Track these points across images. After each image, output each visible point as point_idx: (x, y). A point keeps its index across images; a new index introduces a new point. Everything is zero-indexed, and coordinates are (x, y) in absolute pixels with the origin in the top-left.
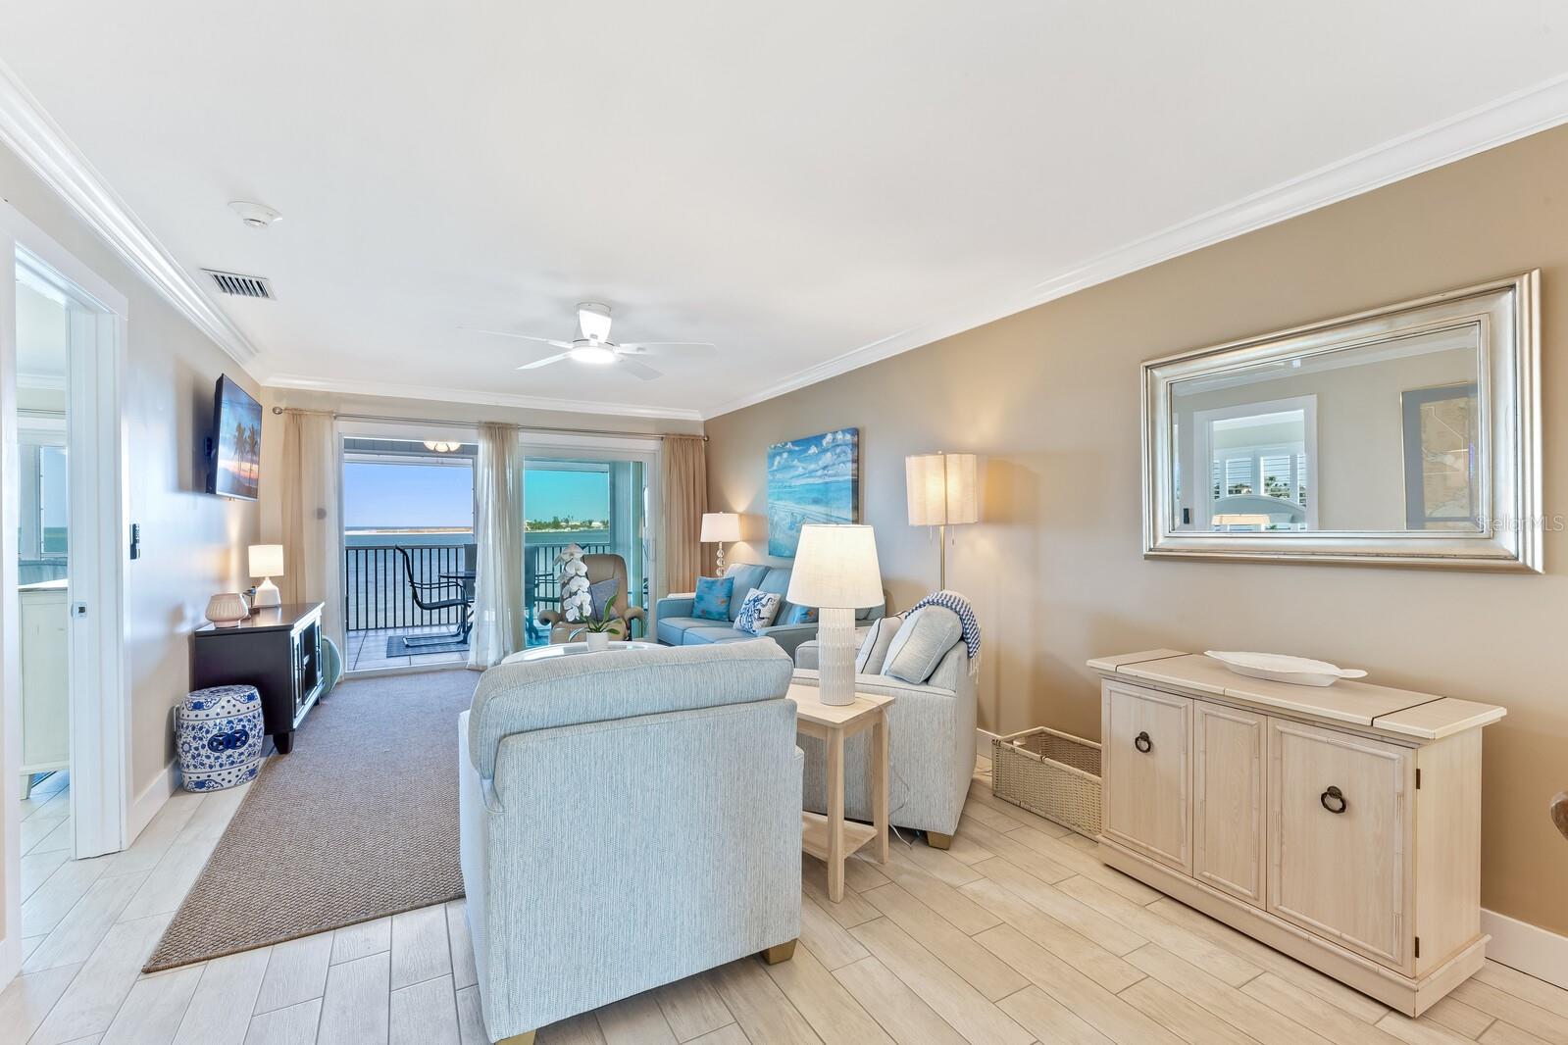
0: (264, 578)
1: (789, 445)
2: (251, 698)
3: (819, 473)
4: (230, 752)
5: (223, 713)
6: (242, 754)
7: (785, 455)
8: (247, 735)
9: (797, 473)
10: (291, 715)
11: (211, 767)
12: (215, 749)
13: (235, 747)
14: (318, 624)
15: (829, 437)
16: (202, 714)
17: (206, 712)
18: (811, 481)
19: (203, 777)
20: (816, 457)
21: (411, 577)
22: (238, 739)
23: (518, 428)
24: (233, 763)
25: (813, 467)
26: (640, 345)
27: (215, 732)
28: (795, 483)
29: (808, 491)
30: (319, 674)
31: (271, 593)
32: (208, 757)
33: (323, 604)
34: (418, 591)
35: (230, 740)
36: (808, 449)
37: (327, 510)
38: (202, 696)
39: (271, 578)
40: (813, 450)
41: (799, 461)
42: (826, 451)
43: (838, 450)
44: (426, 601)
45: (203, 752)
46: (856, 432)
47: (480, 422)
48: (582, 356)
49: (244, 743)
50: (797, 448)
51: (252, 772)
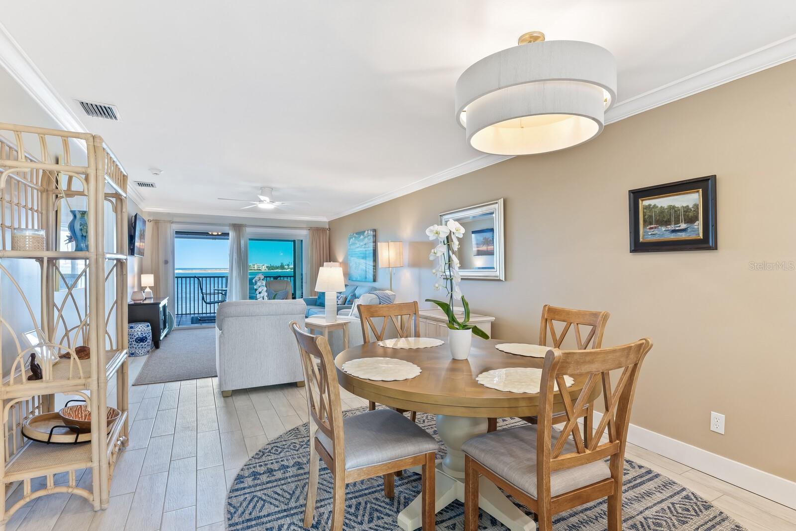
0: (146, 287)
1: (355, 234)
2: (148, 326)
3: (363, 246)
4: (141, 343)
5: (139, 330)
6: (145, 345)
7: (354, 238)
8: (147, 339)
9: (357, 246)
10: (160, 336)
11: (136, 348)
12: (137, 342)
13: (143, 342)
14: (166, 305)
15: (366, 232)
16: (133, 330)
17: (134, 330)
18: (361, 249)
19: (133, 352)
20: (363, 240)
21: (202, 290)
22: (144, 339)
23: (245, 226)
24: (142, 347)
25: (362, 244)
26: (283, 202)
27: (137, 336)
28: (357, 250)
29: (361, 253)
30: (167, 324)
31: (149, 293)
32: (135, 345)
33: (168, 298)
34: (205, 296)
35: (142, 340)
36: (360, 236)
37: (169, 261)
38: (132, 325)
39: (149, 287)
40: (362, 237)
41: (358, 241)
42: (365, 237)
43: (369, 237)
44: (208, 301)
45: (133, 343)
46: (375, 231)
47: (230, 224)
48: (261, 206)
49: (146, 341)
50: (357, 236)
51: (148, 352)
